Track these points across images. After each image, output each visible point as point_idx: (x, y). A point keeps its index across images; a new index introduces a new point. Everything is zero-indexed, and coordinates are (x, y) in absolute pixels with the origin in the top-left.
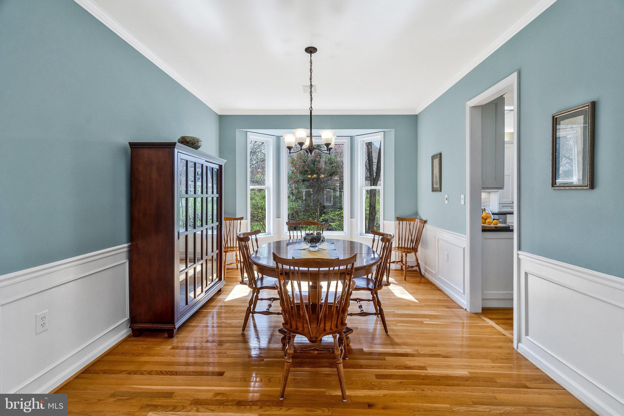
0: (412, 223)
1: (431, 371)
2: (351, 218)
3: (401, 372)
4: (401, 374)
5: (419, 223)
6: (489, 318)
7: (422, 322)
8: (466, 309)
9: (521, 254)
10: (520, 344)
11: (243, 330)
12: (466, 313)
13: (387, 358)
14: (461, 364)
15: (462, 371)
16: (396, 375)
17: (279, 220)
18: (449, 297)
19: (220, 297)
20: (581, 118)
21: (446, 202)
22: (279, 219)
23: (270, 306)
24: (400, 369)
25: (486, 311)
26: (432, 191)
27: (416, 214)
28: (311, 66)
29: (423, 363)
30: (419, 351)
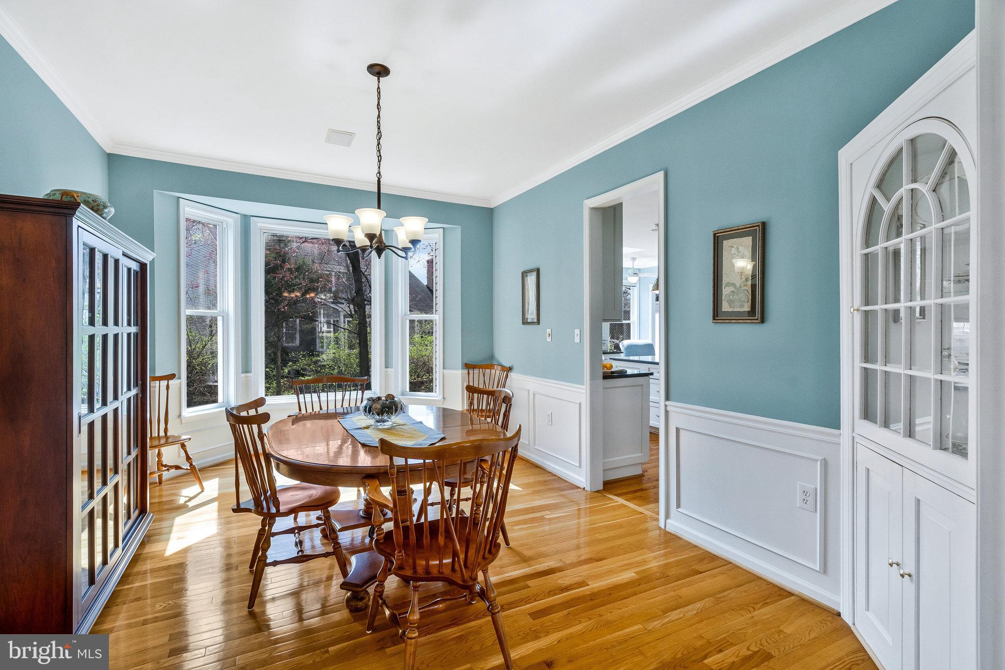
0: (488, 371)
1: (595, 585)
2: (386, 367)
3: (560, 598)
4: (561, 601)
5: (498, 372)
6: (615, 495)
7: (542, 518)
8: (584, 488)
9: (671, 406)
10: (668, 521)
11: (251, 605)
12: (584, 493)
13: (530, 583)
14: (621, 563)
15: (627, 573)
16: (557, 605)
17: (247, 377)
18: (556, 476)
19: (153, 548)
20: (748, 240)
21: (549, 339)
22: (248, 375)
23: (300, 543)
24: (555, 594)
25: (610, 486)
26: (523, 323)
27: (492, 357)
28: (379, 99)
29: (578, 576)
30: (563, 560)
